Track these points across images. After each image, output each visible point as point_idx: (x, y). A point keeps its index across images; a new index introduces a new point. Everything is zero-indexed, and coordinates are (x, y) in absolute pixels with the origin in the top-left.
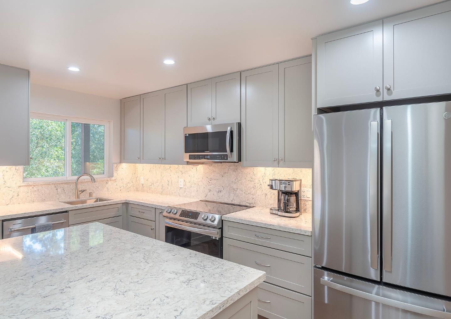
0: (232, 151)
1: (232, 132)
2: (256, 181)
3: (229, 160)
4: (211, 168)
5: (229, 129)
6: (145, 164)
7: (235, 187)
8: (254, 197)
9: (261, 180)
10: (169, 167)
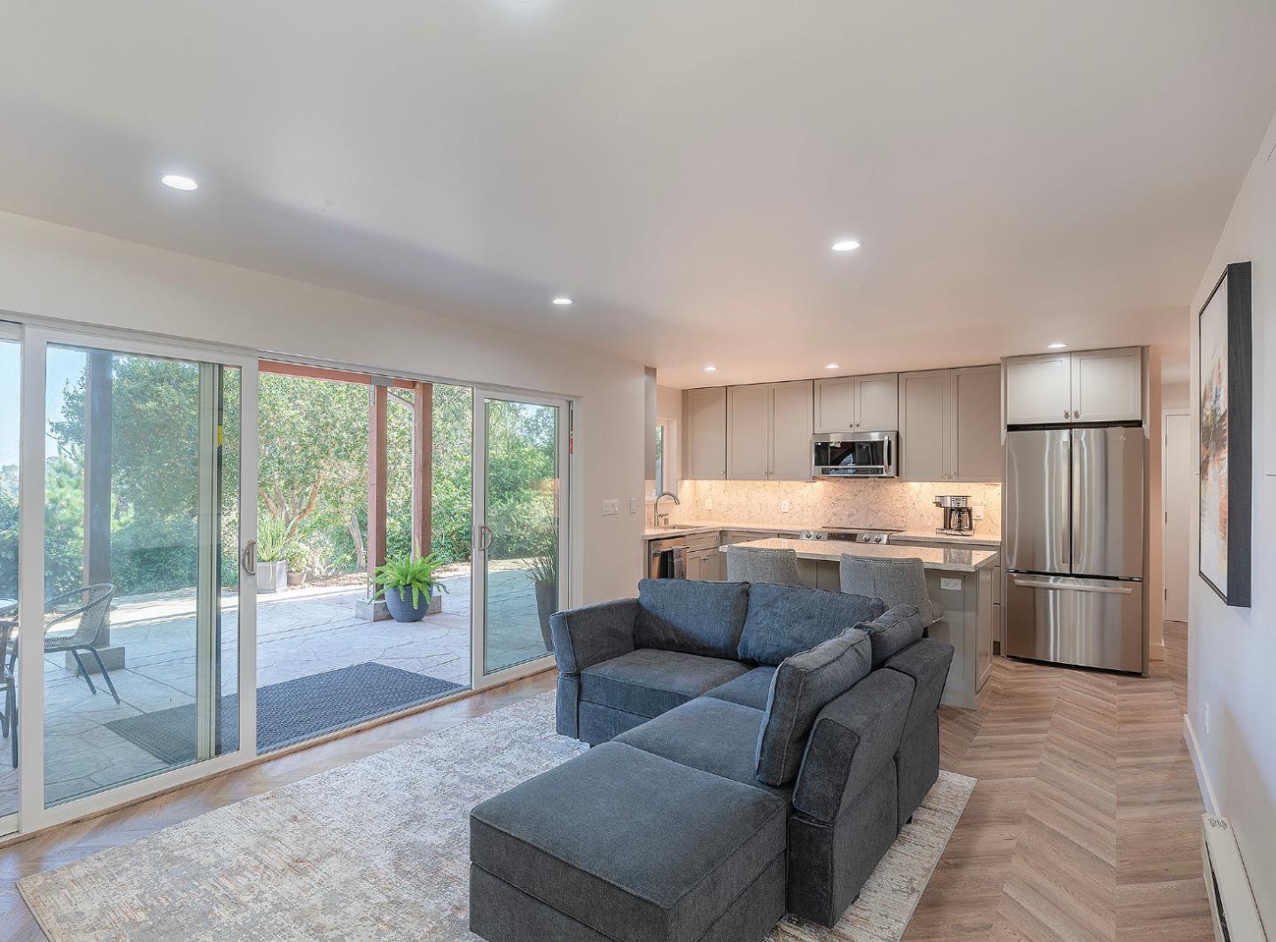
0: (889, 463)
1: (889, 442)
2: (908, 499)
3: (885, 474)
4: (837, 485)
5: (886, 438)
6: (714, 482)
7: (874, 507)
8: (904, 519)
9: (915, 498)
10: (762, 486)
